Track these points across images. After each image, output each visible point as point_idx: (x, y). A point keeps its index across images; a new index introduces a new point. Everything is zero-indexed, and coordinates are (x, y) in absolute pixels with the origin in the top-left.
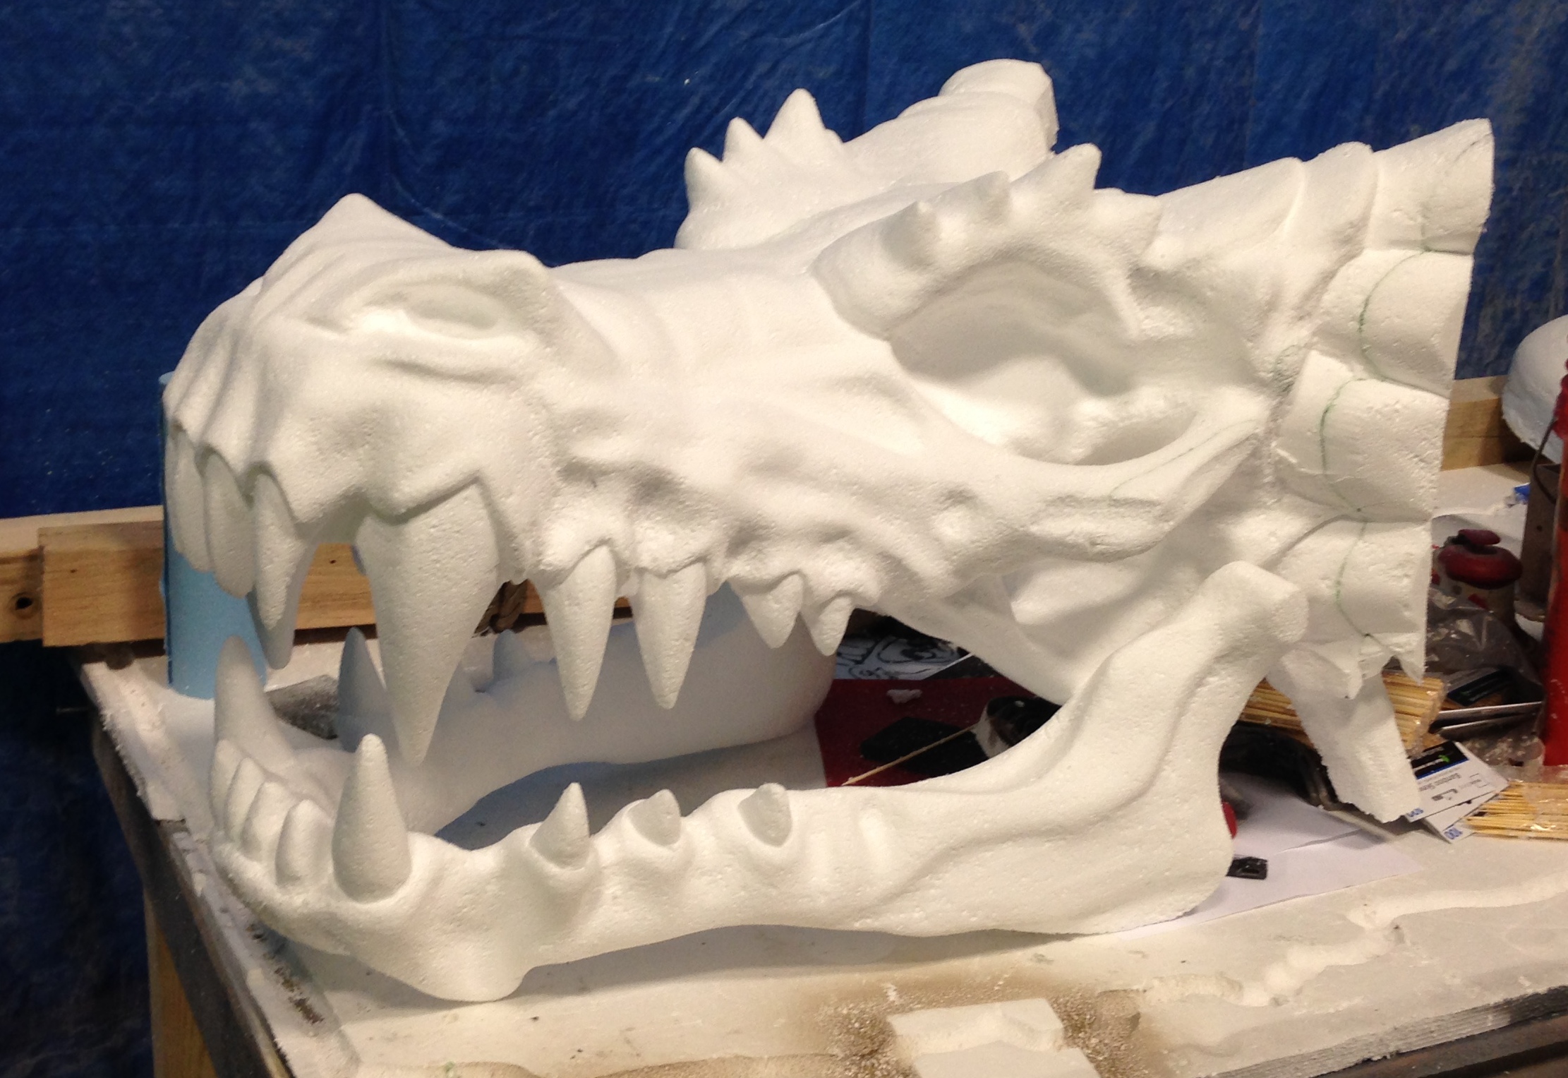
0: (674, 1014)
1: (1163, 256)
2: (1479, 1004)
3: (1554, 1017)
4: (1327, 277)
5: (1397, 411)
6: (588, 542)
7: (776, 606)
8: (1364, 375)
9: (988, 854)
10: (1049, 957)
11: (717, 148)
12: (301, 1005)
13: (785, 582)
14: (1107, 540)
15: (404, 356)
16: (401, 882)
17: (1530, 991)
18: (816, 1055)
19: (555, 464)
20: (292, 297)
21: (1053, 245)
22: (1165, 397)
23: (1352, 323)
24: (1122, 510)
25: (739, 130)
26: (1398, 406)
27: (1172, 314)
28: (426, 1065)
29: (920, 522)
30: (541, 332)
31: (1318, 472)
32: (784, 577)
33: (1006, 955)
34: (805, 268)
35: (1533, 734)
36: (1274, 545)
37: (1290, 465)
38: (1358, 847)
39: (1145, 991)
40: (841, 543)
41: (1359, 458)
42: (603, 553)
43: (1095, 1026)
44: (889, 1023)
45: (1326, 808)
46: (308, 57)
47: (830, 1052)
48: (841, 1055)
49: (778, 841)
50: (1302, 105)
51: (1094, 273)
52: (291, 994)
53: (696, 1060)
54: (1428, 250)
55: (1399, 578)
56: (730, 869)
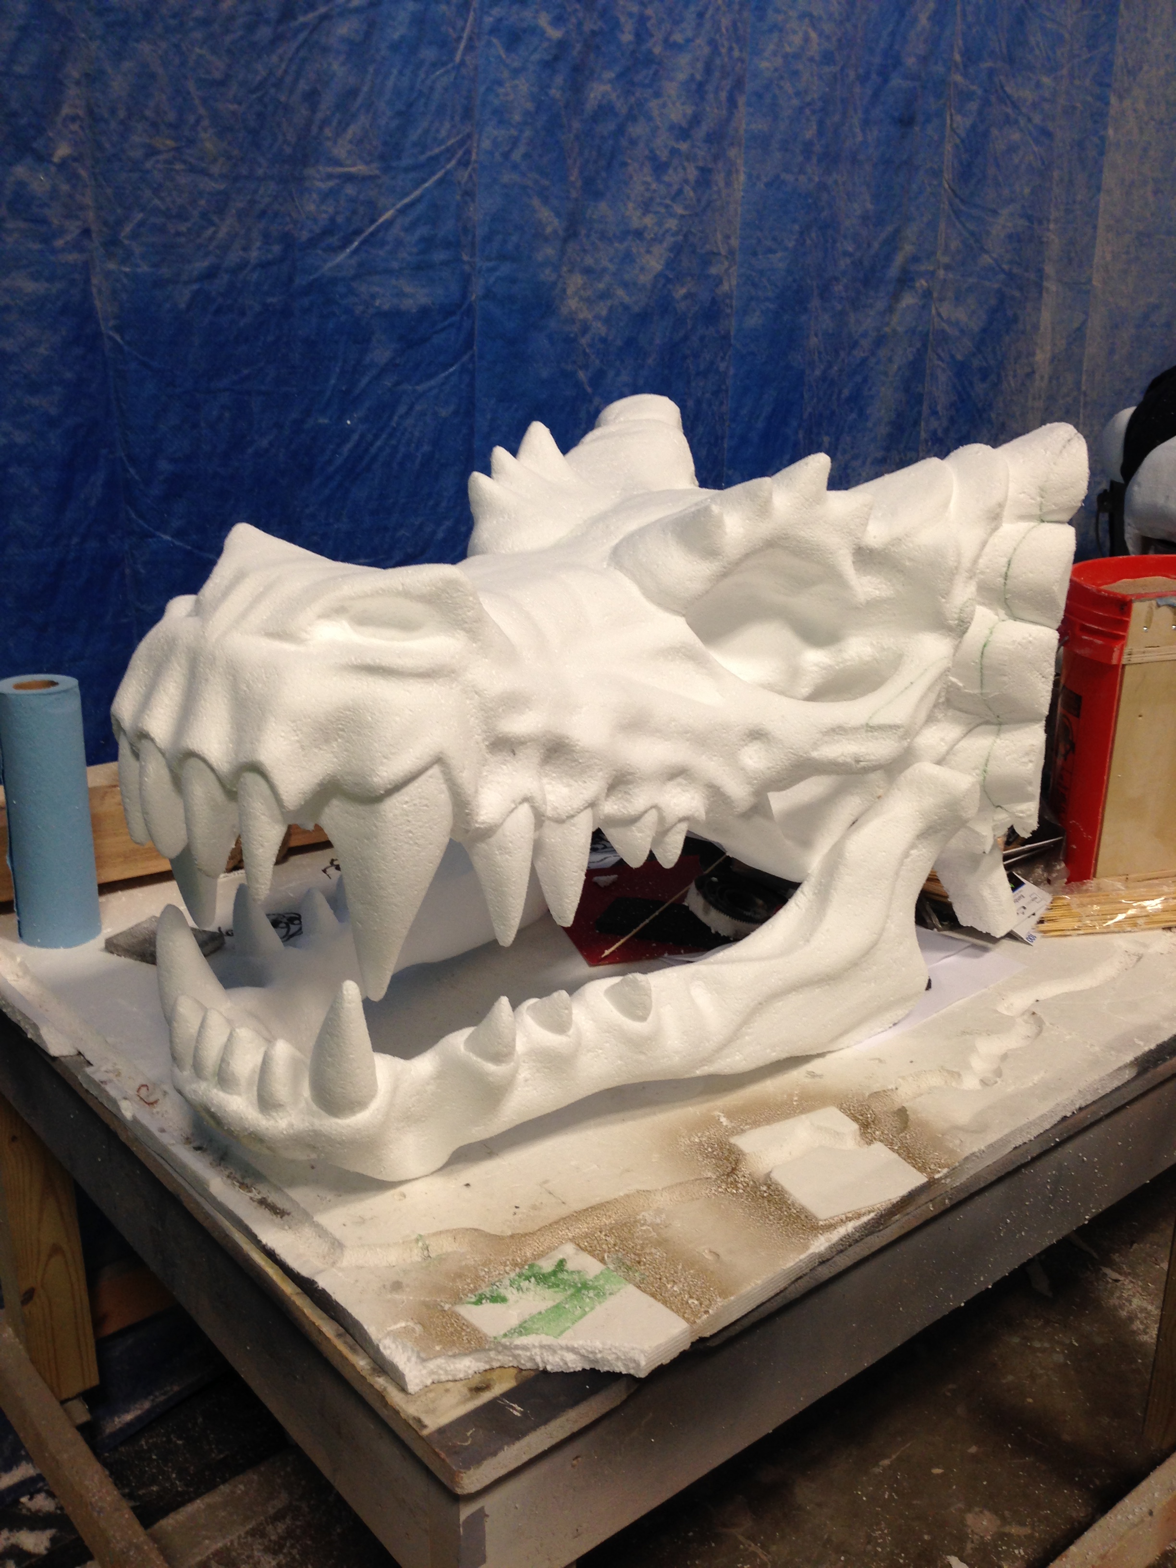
0: (573, 1163)
1: (875, 537)
2: (1121, 1064)
3: (1160, 1064)
4: (984, 544)
5: (1030, 642)
6: (514, 801)
7: (639, 835)
8: (1005, 617)
9: (780, 1004)
10: (818, 1072)
11: (487, 470)
12: (263, 1202)
13: (646, 815)
14: (867, 758)
15: (369, 661)
16: (372, 1096)
17: (1146, 1049)
18: (697, 1180)
19: (484, 740)
20: (244, 615)
21: (802, 533)
22: (872, 644)
23: (999, 579)
24: (876, 734)
25: (500, 454)
26: (1030, 639)
27: (879, 580)
28: (401, 1241)
29: (731, 756)
30: (468, 631)
31: (977, 691)
32: (645, 812)
33: (786, 1076)
34: (605, 563)
35: (1060, 860)
36: (943, 748)
37: (958, 688)
38: (977, 957)
39: (897, 1089)
40: (680, 780)
41: (1005, 679)
42: (525, 808)
43: (876, 1122)
44: (734, 1145)
45: (939, 930)
46: (54, 411)
47: (705, 1176)
48: (714, 1177)
49: (643, 1019)
50: (760, 425)
51: (831, 553)
52: (250, 1194)
53: (608, 1199)
54: (1043, 521)
55: (1025, 763)
56: (608, 1045)
